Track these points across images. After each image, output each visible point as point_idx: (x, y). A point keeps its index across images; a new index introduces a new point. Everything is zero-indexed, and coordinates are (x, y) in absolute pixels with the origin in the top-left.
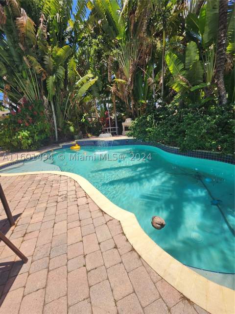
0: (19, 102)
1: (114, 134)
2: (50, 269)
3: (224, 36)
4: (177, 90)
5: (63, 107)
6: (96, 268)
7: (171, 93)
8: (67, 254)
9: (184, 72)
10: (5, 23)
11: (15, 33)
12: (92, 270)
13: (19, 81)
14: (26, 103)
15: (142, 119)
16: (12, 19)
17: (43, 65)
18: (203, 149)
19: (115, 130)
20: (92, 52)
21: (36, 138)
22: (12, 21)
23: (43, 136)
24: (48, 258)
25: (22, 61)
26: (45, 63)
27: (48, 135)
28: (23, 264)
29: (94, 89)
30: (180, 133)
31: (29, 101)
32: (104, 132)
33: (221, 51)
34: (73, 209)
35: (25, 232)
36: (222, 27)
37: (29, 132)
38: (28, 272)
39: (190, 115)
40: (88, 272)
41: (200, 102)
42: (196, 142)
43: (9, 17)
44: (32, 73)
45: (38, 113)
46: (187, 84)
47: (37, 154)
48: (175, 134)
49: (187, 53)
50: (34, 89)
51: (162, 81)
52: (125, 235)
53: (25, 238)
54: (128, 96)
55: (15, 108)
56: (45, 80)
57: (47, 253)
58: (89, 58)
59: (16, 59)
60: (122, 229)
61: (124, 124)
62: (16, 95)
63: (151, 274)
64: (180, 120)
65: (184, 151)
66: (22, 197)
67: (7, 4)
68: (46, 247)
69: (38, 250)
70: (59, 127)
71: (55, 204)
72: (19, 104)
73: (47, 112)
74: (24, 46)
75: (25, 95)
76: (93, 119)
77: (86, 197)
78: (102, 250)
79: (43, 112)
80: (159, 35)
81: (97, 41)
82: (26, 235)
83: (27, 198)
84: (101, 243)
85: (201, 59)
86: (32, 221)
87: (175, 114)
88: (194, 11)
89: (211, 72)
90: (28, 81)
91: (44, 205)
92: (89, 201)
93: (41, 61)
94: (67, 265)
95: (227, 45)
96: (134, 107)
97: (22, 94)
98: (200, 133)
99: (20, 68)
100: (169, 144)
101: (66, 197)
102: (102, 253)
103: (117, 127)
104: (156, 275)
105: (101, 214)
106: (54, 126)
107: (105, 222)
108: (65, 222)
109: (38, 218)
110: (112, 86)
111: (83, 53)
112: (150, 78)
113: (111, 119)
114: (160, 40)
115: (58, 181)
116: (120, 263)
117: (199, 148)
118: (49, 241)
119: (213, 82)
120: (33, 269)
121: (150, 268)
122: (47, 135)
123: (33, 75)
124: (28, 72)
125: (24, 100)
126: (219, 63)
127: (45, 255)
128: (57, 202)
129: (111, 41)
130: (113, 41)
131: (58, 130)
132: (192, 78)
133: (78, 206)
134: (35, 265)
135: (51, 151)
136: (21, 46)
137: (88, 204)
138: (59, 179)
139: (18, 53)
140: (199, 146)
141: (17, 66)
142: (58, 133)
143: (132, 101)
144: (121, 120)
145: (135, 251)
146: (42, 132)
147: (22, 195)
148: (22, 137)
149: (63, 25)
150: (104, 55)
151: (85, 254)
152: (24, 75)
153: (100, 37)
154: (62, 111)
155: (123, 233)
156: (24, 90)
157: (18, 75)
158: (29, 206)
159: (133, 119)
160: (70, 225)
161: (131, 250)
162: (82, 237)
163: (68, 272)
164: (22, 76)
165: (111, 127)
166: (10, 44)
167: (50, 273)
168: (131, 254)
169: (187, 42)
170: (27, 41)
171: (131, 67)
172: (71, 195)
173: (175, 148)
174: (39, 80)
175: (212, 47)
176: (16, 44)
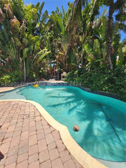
0: (6, 59)
1: (56, 80)
2: (18, 162)
3: (110, 39)
4: (89, 60)
5: (30, 64)
6: (45, 161)
7: (86, 61)
8: (28, 152)
9: (93, 52)
10: (3, 20)
11: (8, 26)
12: (42, 162)
13: (7, 49)
14: (10, 60)
15: (71, 73)
16: (8, 19)
17: (22, 42)
18: (102, 91)
19: (57, 77)
20: (48, 38)
21: (13, 79)
22: (8, 21)
23: (18, 79)
24: (16, 155)
25: (10, 39)
26: (23, 41)
27: (21, 78)
28: (1, 160)
29: (48, 56)
30: (91, 82)
31: (11, 60)
32: (52, 78)
33: (109, 45)
34: (33, 123)
35: (3, 138)
36: (109, 35)
37: (10, 76)
38: (4, 165)
39: (96, 73)
40: (40, 164)
41: (100, 67)
42: (99, 87)
43: (6, 18)
44: (15, 45)
45: (16, 66)
46: (94, 58)
47: (13, 88)
48: (88, 82)
49: (94, 44)
50: (15, 53)
51: (82, 56)
52: (62, 140)
53: (3, 142)
54: (65, 61)
55: (3, 63)
56: (22, 50)
57: (16, 151)
58: (46, 41)
59: (7, 38)
60: (60, 136)
61: (62, 75)
62: (4, 56)
63: (76, 164)
64: (91, 75)
65: (92, 91)
66: (3, 115)
67: (6, 13)
68: (16, 147)
69: (11, 150)
70: (27, 74)
71: (22, 120)
72: (6, 61)
73: (21, 66)
74: (12, 32)
75: (10, 57)
76: (46, 71)
77: (40, 116)
78: (49, 149)
79: (19, 66)
80: (81, 34)
81: (50, 33)
82: (4, 140)
83: (5, 116)
84: (49, 145)
85: (100, 47)
86: (8, 131)
87: (88, 72)
88: (97, 26)
89: (105, 54)
90: (12, 49)
91: (16, 120)
92: (42, 118)
93: (21, 40)
94: (28, 159)
95: (112, 42)
96: (68, 66)
97: (8, 55)
98: (100, 83)
99: (9, 43)
100: (85, 87)
101: (29, 116)
102: (49, 151)
103: (58, 76)
104: (79, 164)
105: (48, 127)
106: (24, 74)
107: (51, 132)
108: (28, 131)
109: (11, 129)
110: (57, 55)
111: (43, 38)
112: (76, 53)
113: (55, 71)
114: (81, 36)
115: (24, 106)
116: (59, 157)
117: (100, 90)
118: (18, 144)
119: (106, 58)
120: (7, 163)
121: (75, 160)
122: (19, 78)
123: (16, 47)
124: (13, 45)
125: (9, 59)
126: (109, 50)
127: (15, 153)
128: (23, 119)
129: (57, 34)
130: (59, 35)
131: (26, 76)
132: (96, 55)
133: (35, 121)
134: (8, 160)
135: (21, 87)
136: (11, 32)
137: (41, 120)
138: (25, 104)
139: (9, 35)
140: (100, 89)
141: (7, 42)
142: (26, 77)
143: (67, 64)
144: (61, 73)
145: (68, 150)
146: (17, 76)
147: (3, 114)
148: (5, 78)
149: (34, 25)
150: (54, 40)
151: (39, 152)
152: (11, 46)
153: (52, 31)
154: (30, 66)
155: (61, 139)
156: (9, 54)
157: (7, 46)
158: (7, 121)
159: (67, 73)
160: (31, 134)
161: (65, 149)
162: (38, 141)
163: (28, 164)
164: (9, 46)
165: (55, 76)
166: (5, 31)
167: (17, 165)
168: (65, 151)
169: (94, 39)
170: (14, 30)
171: (67, 47)
172: (32, 115)
173: (88, 89)
174: (19, 49)
175: (105, 43)
176: (8, 31)
